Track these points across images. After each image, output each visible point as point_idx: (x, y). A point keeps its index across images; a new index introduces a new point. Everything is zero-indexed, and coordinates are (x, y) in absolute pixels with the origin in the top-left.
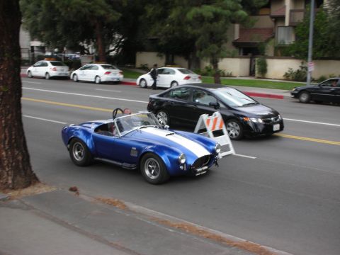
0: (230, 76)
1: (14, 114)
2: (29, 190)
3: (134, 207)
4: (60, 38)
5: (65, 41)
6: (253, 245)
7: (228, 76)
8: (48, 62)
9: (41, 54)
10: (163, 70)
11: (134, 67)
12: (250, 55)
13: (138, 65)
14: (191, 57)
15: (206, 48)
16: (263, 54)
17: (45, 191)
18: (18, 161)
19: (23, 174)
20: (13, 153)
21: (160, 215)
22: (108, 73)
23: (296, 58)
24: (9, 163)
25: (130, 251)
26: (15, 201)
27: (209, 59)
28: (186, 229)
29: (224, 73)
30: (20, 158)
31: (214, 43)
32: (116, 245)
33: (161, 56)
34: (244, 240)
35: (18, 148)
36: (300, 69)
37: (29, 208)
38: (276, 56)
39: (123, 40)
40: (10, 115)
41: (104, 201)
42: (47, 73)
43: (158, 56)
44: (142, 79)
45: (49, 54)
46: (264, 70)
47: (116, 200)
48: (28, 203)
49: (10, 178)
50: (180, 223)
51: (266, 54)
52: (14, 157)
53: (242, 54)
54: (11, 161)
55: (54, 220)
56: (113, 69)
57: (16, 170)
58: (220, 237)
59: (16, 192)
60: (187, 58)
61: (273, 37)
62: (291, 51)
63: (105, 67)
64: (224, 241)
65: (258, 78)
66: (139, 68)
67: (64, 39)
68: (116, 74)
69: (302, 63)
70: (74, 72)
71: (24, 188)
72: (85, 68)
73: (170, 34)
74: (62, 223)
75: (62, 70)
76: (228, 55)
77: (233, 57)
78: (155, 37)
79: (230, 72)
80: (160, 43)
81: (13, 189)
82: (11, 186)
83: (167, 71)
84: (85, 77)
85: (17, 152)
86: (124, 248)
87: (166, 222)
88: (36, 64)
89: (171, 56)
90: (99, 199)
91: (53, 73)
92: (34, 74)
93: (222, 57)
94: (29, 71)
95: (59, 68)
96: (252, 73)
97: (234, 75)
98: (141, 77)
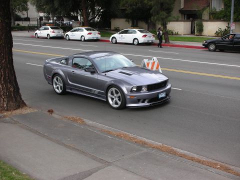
0: (177, 34)
1: (7, 59)
2: (18, 111)
3: (90, 122)
4: (57, 10)
5: (61, 12)
6: (166, 147)
7: (175, 35)
8: (49, 27)
9: (46, 21)
10: (128, 30)
11: (110, 30)
12: (191, 19)
13: (113, 28)
14: (149, 21)
15: (158, 14)
16: (201, 18)
17: (29, 112)
18: (11, 91)
19: (14, 100)
20: (7, 86)
21: (106, 127)
22: (90, 34)
23: (224, 21)
24: (4, 92)
25: (78, 150)
26: (7, 118)
27: (160, 23)
28: (122, 137)
29: (172, 32)
30: (12, 89)
31: (164, 11)
32: (70, 146)
33: (128, 21)
34: (161, 144)
35: (10, 83)
36: (227, 28)
37: (16, 123)
38: (210, 20)
39: (102, 10)
40: (4, 60)
41: (69, 119)
42: (48, 35)
43: (126, 21)
44: (114, 38)
45: (51, 21)
46: (201, 30)
47: (78, 118)
48: (15, 119)
49: (5, 103)
50: (119, 133)
51: (203, 18)
52: (7, 89)
53: (186, 19)
54: (6, 92)
55: (31, 130)
56: (94, 30)
57: (9, 98)
58: (145, 142)
59: (10, 113)
60: (147, 22)
61: (209, 6)
62: (221, 16)
63: (88, 30)
64: (147, 145)
65: (197, 35)
66: (113, 30)
67: (59, 11)
68: (95, 34)
69: (228, 24)
70: (66, 33)
71: (15, 110)
72: (75, 31)
73: (134, 5)
74: (36, 132)
75: (59, 32)
76: (174, 19)
77: (177, 20)
78: (124, 8)
79: (177, 32)
80: (127, 12)
81: (7, 110)
82: (6, 109)
83: (130, 32)
84: (74, 37)
85: (9, 86)
86: (74, 148)
87: (109, 132)
88: (41, 29)
89: (135, 21)
90: (67, 117)
91: (52, 35)
92: (39, 35)
93: (170, 21)
94: (36, 33)
95: (56, 31)
96: (192, 32)
97: (180, 34)
98: (112, 36)
